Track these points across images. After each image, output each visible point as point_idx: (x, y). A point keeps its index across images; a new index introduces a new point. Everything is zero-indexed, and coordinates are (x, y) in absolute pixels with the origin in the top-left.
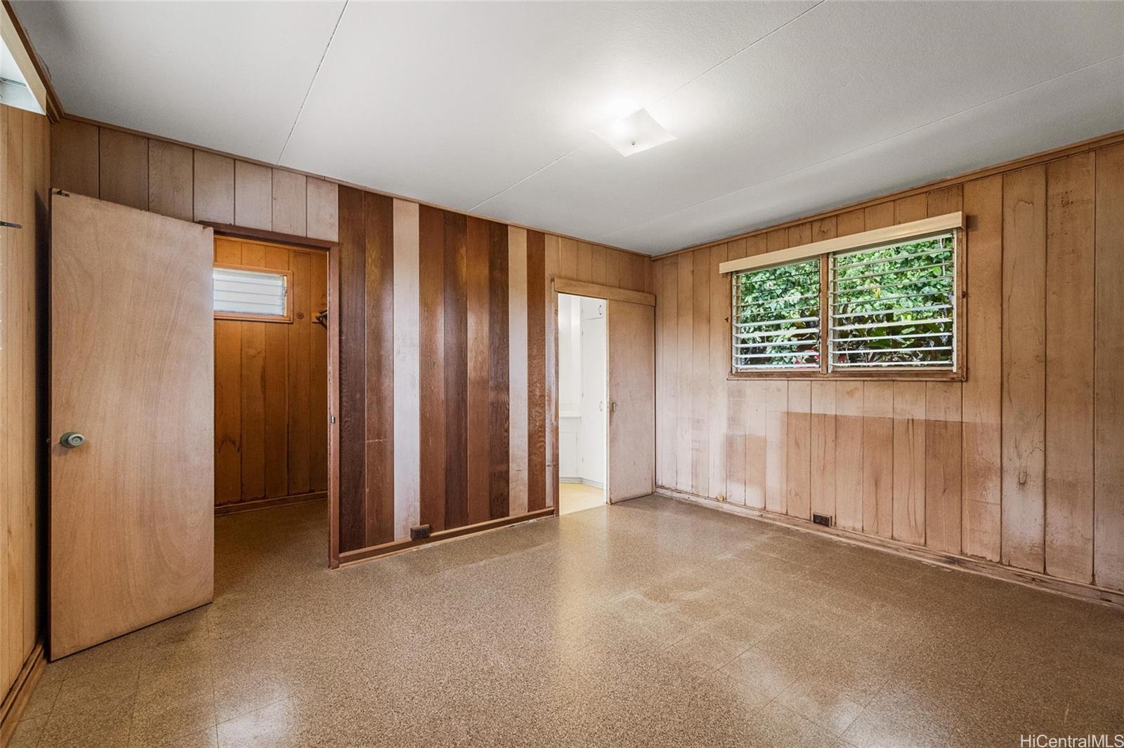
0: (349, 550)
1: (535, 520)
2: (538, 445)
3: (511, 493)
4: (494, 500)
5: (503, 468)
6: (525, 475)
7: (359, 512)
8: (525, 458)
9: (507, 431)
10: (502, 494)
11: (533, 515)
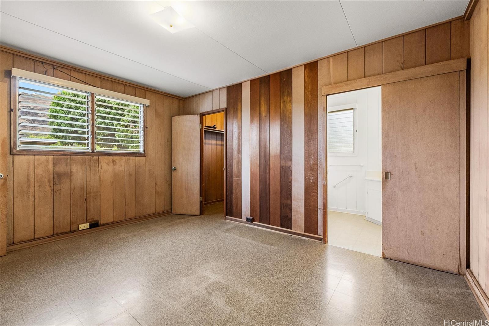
0: (230, 216)
1: (307, 239)
2: (312, 194)
3: (293, 218)
4: (283, 218)
5: (289, 202)
6: (302, 210)
7: (232, 203)
8: (302, 200)
9: (291, 182)
10: (287, 216)
11: (306, 235)
